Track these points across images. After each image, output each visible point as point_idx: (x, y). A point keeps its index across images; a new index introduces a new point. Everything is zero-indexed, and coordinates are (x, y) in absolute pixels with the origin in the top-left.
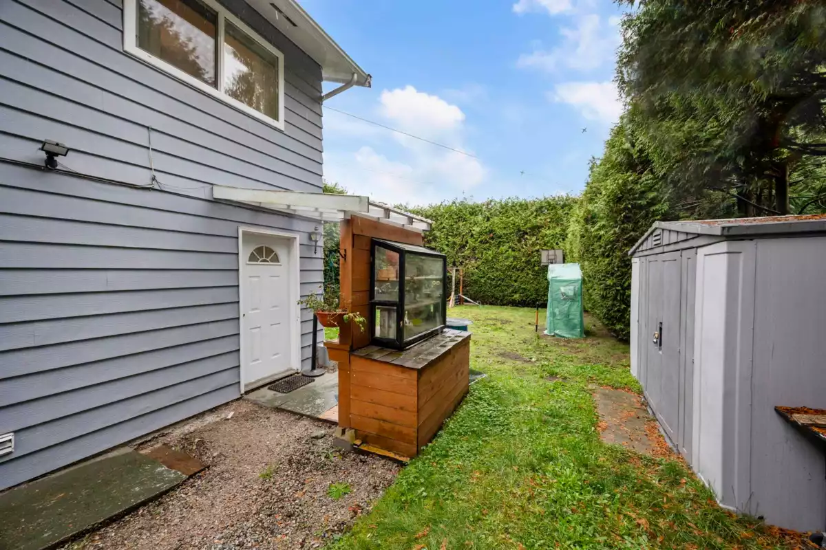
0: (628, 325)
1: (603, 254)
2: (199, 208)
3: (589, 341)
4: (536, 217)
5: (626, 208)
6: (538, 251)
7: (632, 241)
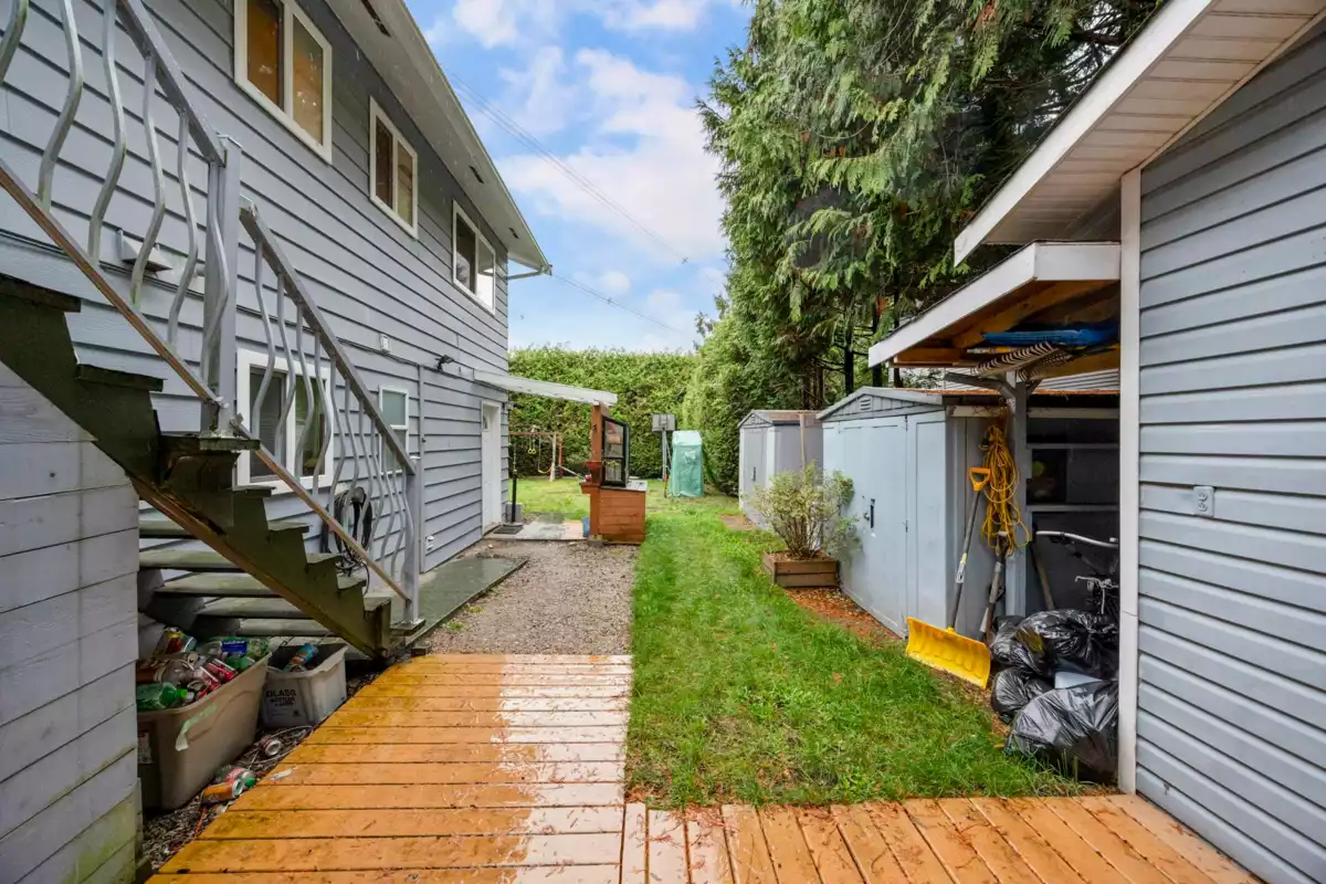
0: (737, 481)
1: (720, 424)
2: (467, 387)
3: (708, 498)
4: (645, 376)
5: (736, 391)
6: (648, 415)
7: (740, 416)
